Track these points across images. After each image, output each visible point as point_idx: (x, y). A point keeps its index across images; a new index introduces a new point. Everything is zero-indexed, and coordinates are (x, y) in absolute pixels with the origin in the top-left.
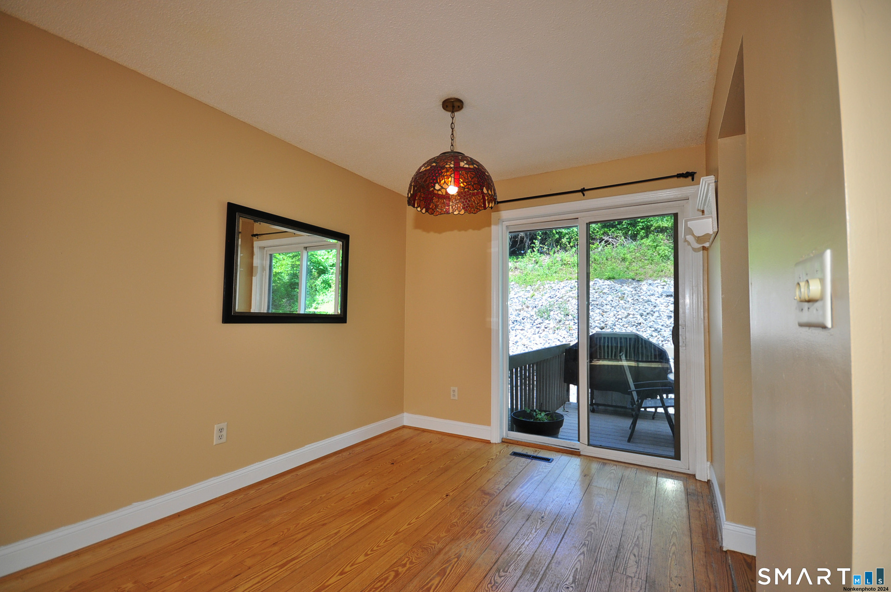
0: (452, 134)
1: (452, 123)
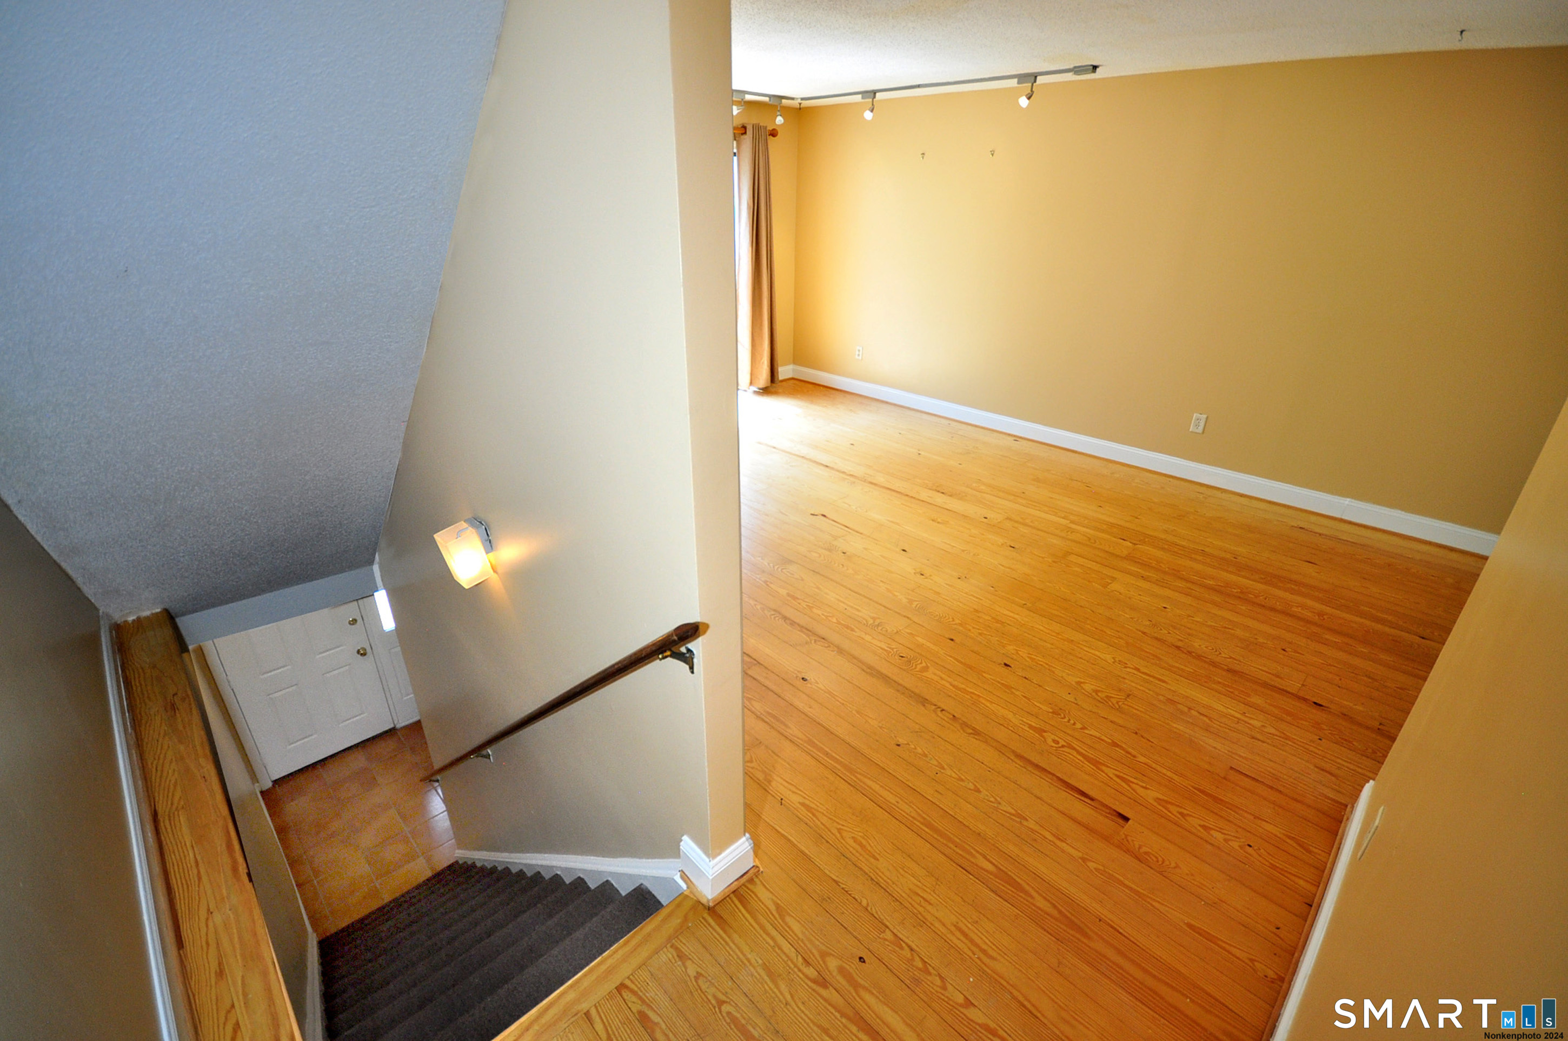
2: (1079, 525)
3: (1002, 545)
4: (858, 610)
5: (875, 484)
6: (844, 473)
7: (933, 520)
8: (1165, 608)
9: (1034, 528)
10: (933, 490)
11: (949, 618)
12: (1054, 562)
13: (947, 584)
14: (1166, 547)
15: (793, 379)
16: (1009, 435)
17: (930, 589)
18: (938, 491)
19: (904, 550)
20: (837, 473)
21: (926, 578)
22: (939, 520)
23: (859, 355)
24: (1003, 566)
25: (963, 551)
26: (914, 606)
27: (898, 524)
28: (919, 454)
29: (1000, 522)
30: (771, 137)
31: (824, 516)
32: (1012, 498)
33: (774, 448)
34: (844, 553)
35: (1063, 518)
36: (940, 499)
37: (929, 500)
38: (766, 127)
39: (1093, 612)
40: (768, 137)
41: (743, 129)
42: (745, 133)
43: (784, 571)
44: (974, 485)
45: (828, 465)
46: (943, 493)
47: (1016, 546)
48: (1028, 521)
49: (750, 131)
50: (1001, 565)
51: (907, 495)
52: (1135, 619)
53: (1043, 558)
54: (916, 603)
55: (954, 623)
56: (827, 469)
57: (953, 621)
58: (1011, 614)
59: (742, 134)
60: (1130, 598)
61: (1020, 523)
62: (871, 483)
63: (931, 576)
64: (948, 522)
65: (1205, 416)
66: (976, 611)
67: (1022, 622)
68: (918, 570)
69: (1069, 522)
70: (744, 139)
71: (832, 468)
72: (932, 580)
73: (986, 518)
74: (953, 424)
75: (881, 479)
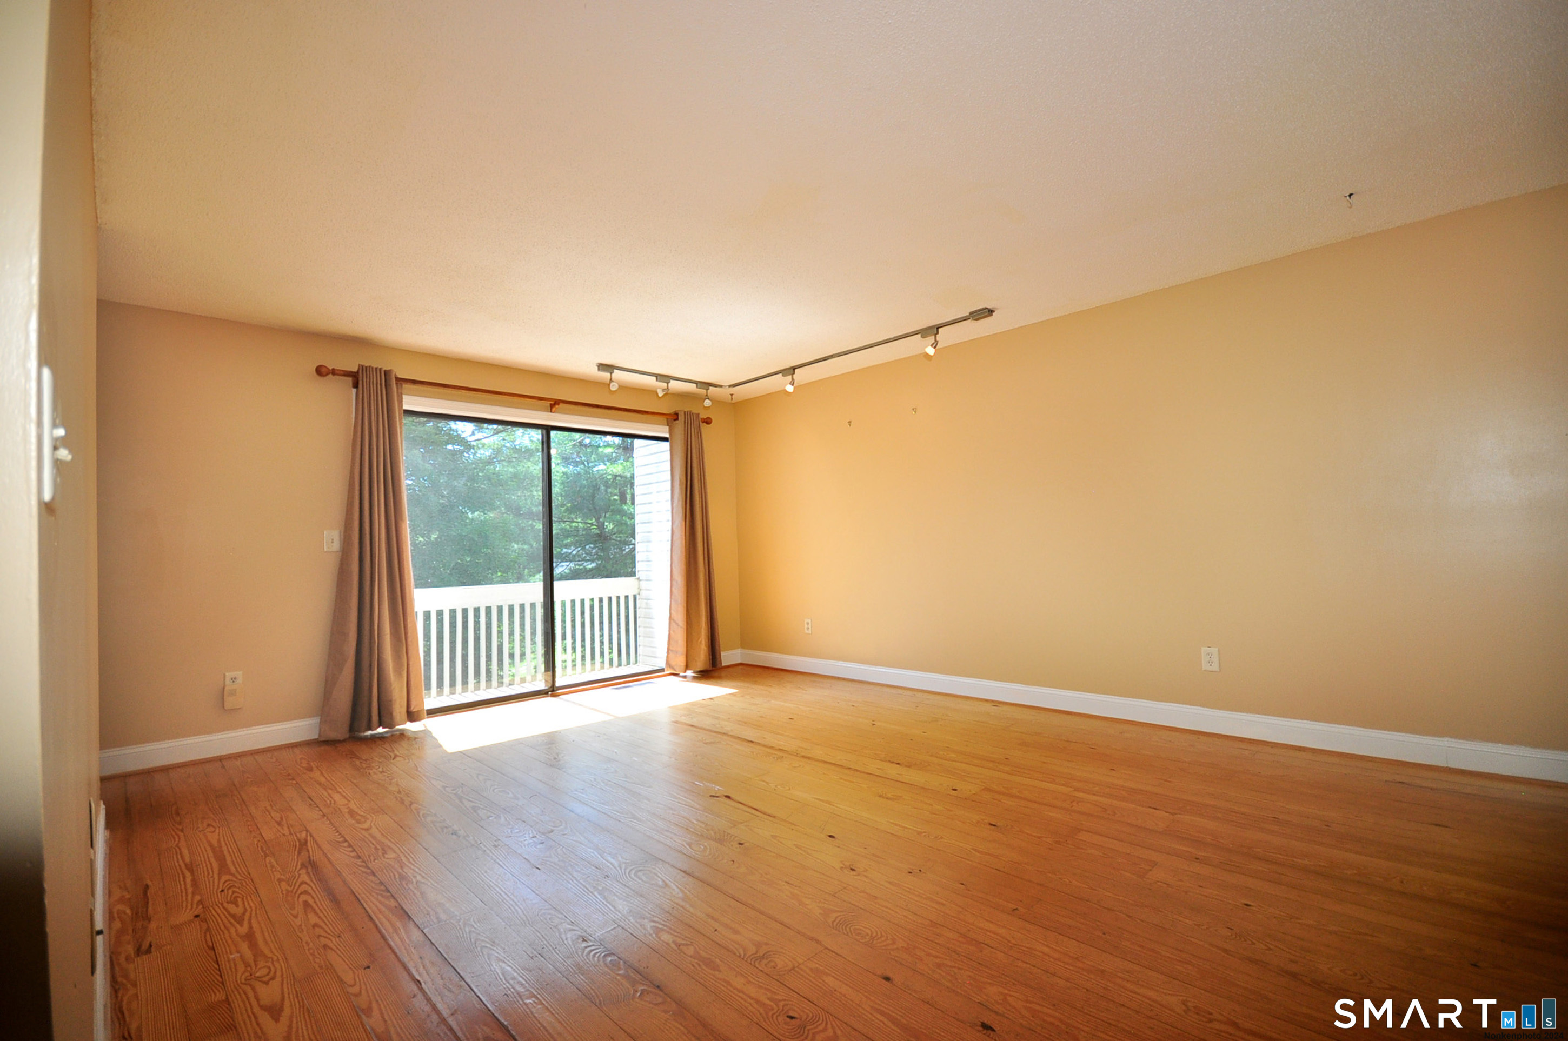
2: (1089, 794)
3: (978, 822)
4: (736, 932)
5: (809, 758)
6: (771, 748)
7: (880, 796)
8: (1247, 905)
9: (1025, 799)
10: (886, 761)
11: (887, 939)
12: (1056, 842)
13: (890, 883)
14: (1220, 815)
15: (741, 664)
16: (987, 701)
17: (863, 892)
18: (893, 762)
19: (831, 836)
20: (763, 748)
21: (859, 875)
22: (889, 795)
23: (808, 628)
24: (979, 852)
25: (919, 833)
26: (830, 921)
27: (829, 803)
28: (874, 724)
29: (974, 794)
30: (705, 424)
31: (728, 797)
32: (991, 765)
33: (692, 726)
34: (740, 844)
35: (1063, 785)
36: (893, 771)
37: (878, 773)
38: (698, 414)
39: (1129, 917)
40: (701, 423)
41: (676, 416)
42: (677, 419)
43: (640, 874)
44: (941, 753)
45: (753, 740)
46: (898, 764)
47: (998, 824)
48: (1014, 791)
49: (681, 417)
50: (975, 850)
51: (850, 768)
52: (1204, 927)
53: (1039, 838)
54: (835, 915)
55: (895, 946)
56: (751, 745)
57: (894, 943)
58: (992, 927)
59: (675, 420)
60: (1186, 892)
61: (1003, 794)
62: (804, 757)
63: (866, 871)
64: (900, 797)
65: (1217, 649)
66: (934, 924)
67: (1013, 941)
68: (847, 864)
69: (1071, 789)
70: (677, 424)
71: (759, 744)
72: (866, 876)
73: (955, 790)
74: (919, 695)
75: (818, 752)
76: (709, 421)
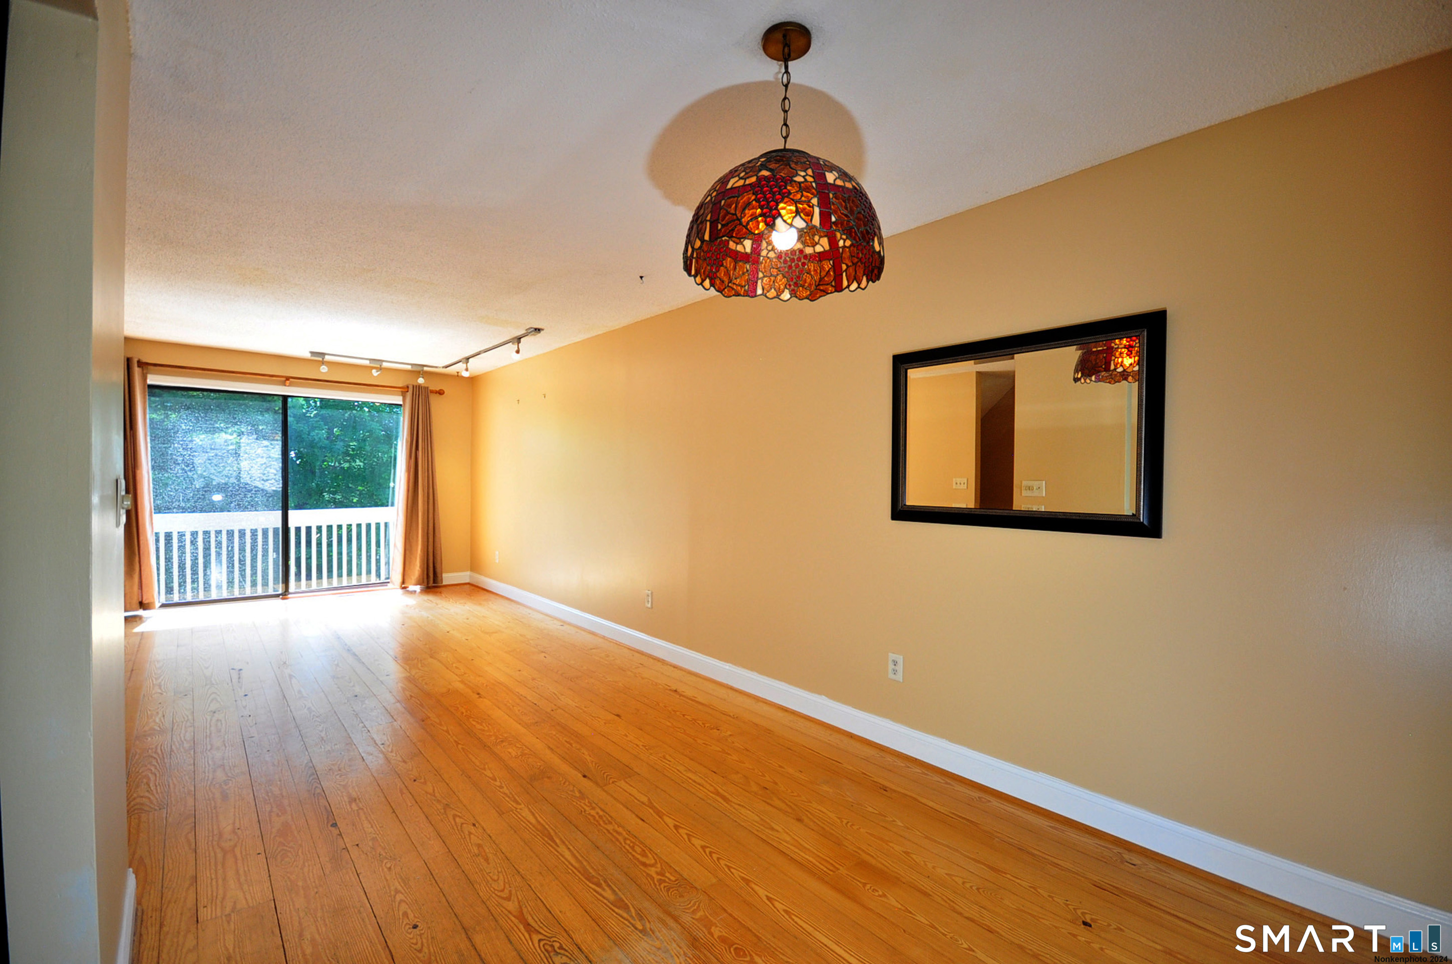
0: (785, 124)
1: (785, 98)
76: (442, 392)
